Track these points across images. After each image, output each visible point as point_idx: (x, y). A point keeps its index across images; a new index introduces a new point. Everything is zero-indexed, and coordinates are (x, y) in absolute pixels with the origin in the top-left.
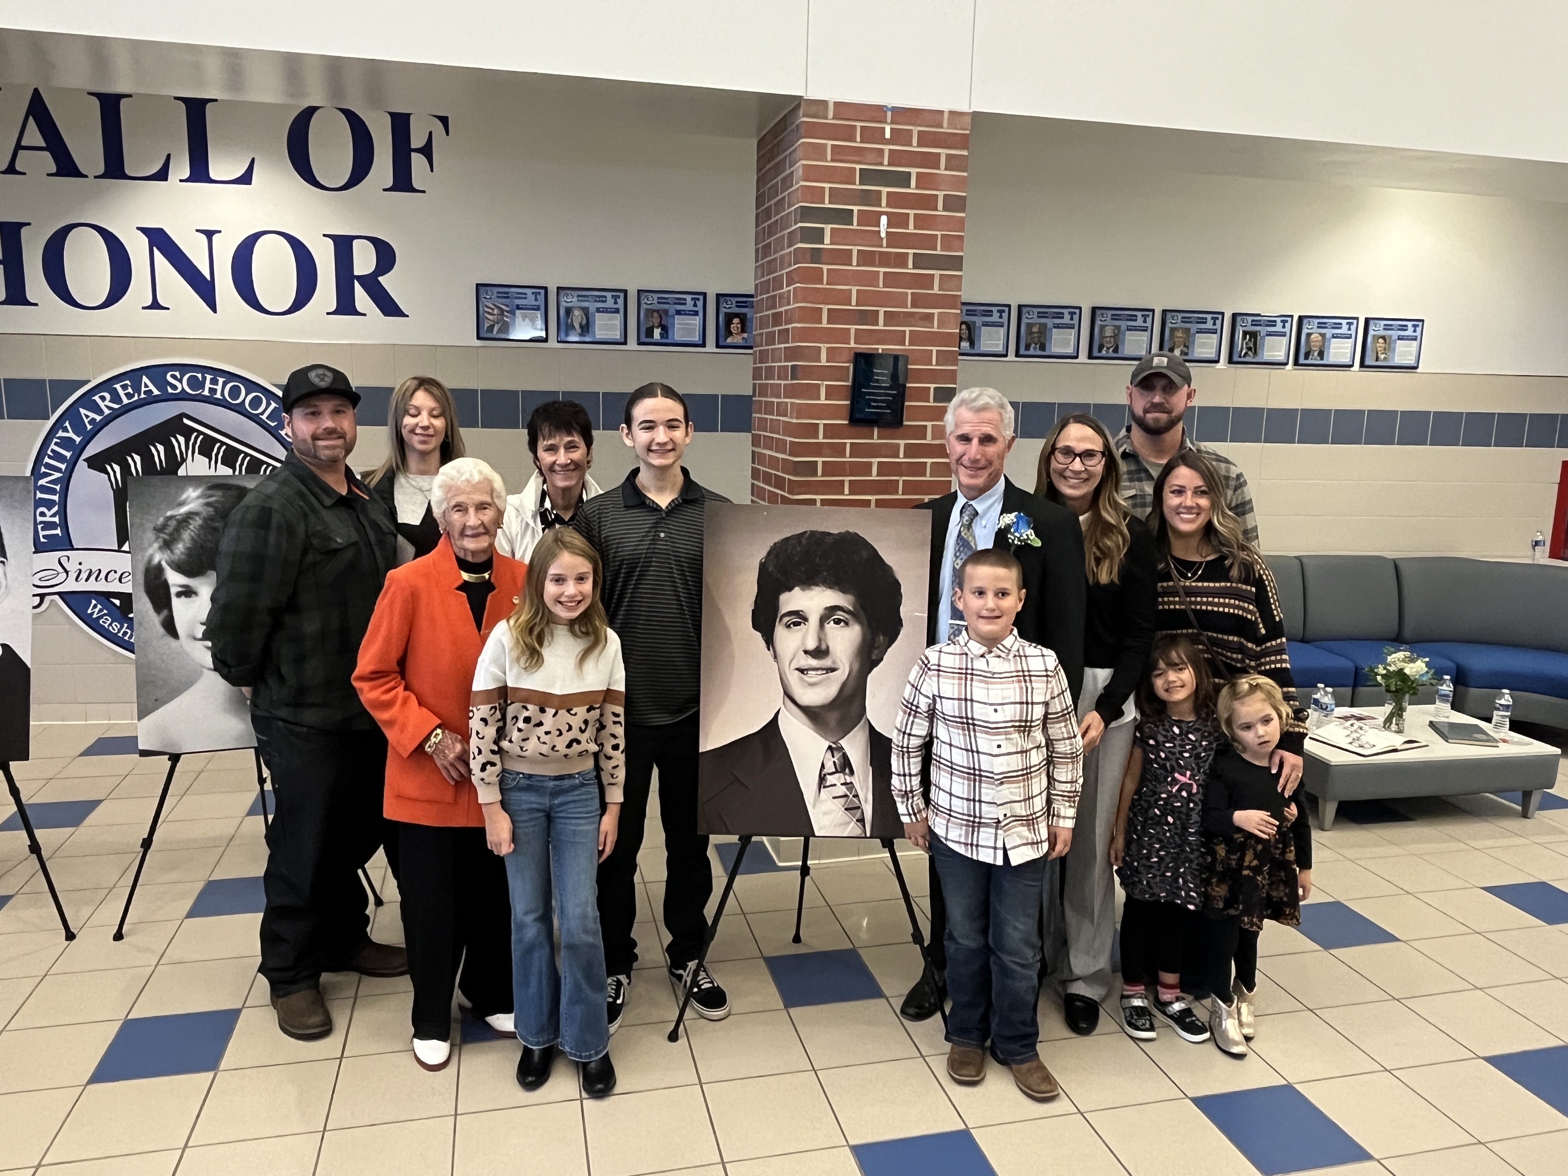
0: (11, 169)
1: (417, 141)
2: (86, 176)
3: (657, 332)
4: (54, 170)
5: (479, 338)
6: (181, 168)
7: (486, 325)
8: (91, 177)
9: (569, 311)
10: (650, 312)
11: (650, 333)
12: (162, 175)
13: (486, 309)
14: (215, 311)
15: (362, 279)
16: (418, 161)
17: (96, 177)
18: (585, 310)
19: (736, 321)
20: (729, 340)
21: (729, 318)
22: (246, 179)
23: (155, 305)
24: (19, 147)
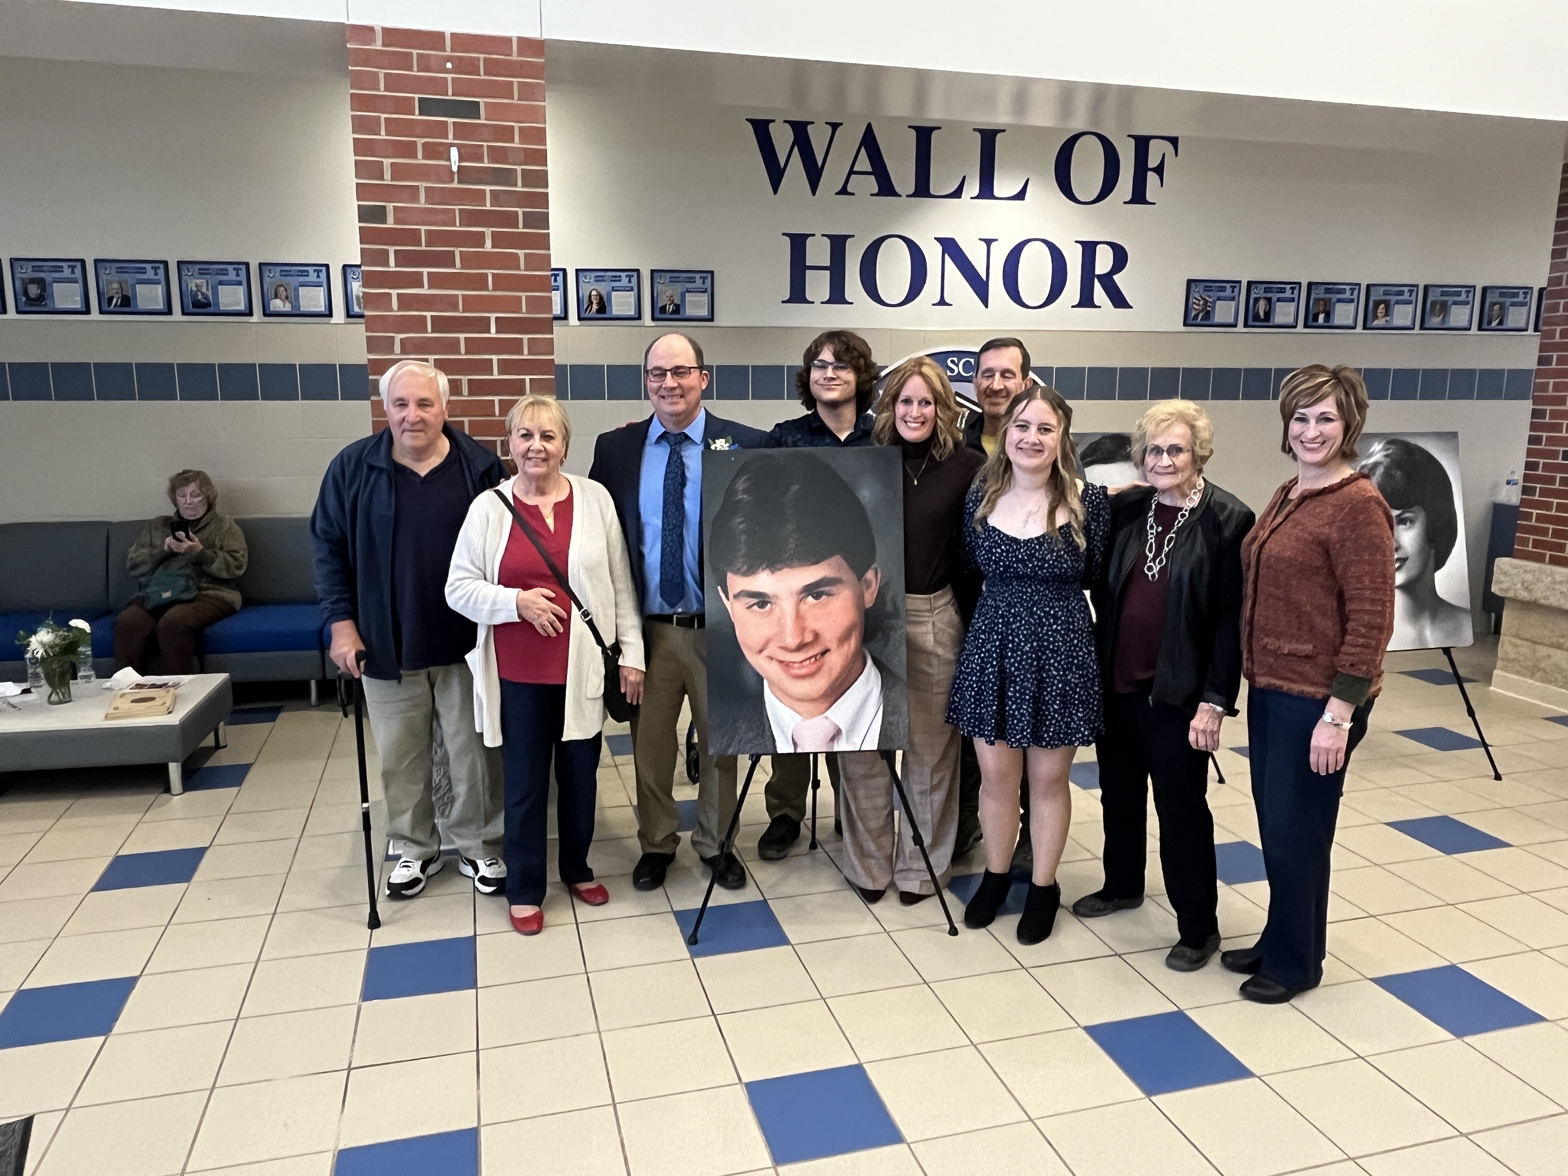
0: (844, 191)
1: (1153, 163)
2: (900, 196)
3: (1321, 317)
4: (876, 190)
5: (1185, 325)
6: (973, 188)
7: (1193, 314)
8: (904, 196)
9: (1257, 300)
10: (1317, 300)
11: (1316, 318)
12: (957, 194)
13: (1195, 301)
14: (987, 306)
15: (1101, 278)
16: (1152, 177)
17: (908, 196)
18: (1269, 300)
19: (1382, 306)
20: (1375, 323)
21: (1377, 304)
22: (1020, 195)
23: (942, 302)
24: (851, 172)
